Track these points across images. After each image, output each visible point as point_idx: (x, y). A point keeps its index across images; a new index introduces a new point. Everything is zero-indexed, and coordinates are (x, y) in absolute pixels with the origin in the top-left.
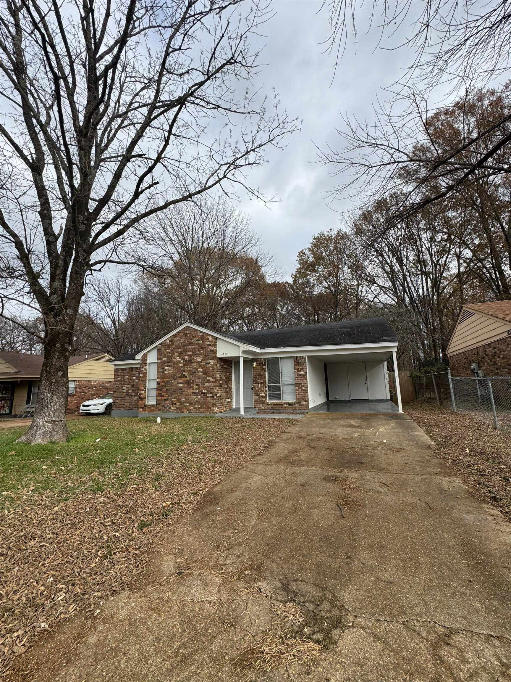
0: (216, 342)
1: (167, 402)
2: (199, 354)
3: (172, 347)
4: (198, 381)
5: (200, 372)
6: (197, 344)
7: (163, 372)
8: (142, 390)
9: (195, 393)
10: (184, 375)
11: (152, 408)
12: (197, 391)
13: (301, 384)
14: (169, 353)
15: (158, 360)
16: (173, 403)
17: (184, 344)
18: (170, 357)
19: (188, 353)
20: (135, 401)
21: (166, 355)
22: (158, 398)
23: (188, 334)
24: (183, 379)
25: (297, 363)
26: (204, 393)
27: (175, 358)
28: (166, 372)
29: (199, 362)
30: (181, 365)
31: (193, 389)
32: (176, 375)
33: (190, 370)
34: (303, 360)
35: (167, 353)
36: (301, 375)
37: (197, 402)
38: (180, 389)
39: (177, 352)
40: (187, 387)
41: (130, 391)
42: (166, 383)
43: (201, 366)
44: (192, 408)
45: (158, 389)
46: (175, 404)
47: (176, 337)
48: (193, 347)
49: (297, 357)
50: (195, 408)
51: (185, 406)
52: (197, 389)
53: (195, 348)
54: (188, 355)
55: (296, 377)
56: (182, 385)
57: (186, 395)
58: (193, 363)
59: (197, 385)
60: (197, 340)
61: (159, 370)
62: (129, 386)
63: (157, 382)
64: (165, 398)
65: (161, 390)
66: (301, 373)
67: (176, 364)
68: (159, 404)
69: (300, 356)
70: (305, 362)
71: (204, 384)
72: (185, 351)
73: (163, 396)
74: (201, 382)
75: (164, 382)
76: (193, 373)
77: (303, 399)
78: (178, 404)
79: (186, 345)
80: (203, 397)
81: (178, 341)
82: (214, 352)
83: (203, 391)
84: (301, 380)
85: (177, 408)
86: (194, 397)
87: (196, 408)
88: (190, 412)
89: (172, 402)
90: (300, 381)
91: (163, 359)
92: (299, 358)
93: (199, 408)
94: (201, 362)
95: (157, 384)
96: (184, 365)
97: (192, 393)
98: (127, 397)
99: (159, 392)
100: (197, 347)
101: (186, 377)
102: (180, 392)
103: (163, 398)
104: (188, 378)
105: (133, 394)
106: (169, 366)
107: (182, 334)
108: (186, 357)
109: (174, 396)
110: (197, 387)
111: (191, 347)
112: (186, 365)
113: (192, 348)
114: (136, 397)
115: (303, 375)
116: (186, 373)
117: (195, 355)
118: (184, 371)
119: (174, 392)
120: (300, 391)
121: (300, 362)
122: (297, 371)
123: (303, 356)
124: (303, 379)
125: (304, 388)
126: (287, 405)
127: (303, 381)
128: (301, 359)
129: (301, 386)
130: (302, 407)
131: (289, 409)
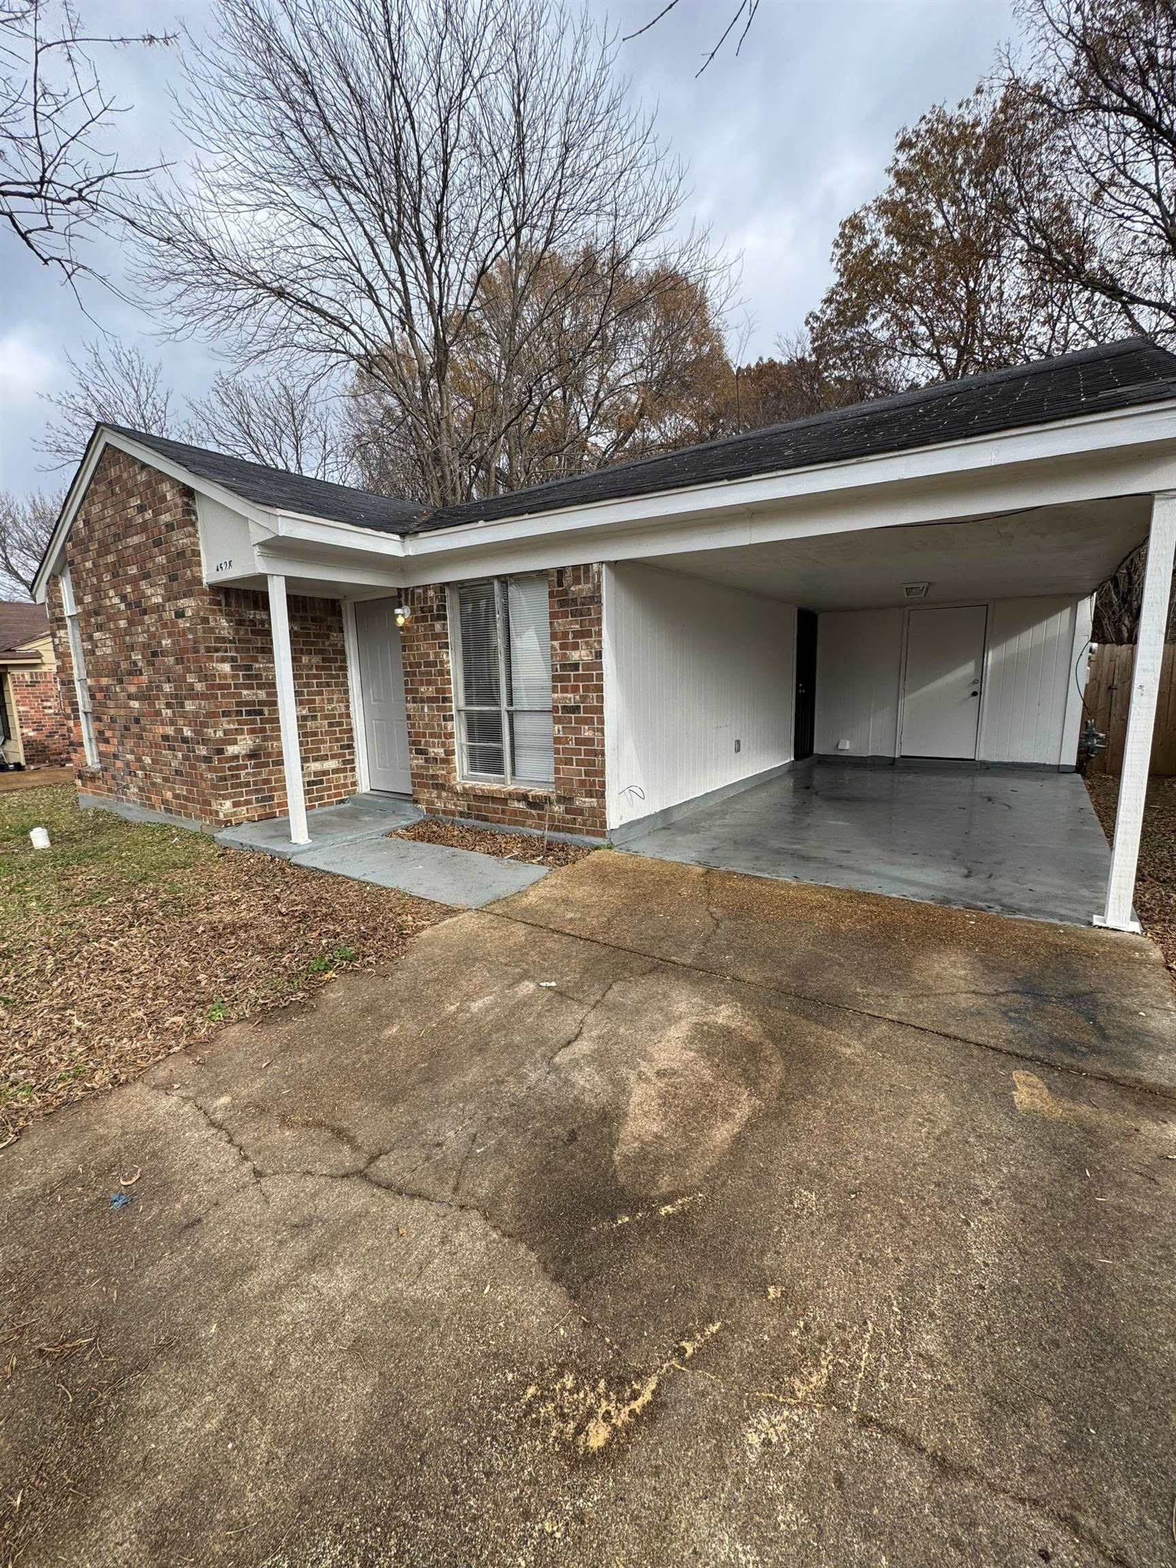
0: (189, 511)
1: (118, 763)
2: (154, 573)
3: (93, 549)
4: (167, 688)
5: (168, 652)
6: (142, 528)
7: (93, 652)
9: (168, 737)
10: (136, 663)
12: (171, 731)
13: (575, 709)
14: (92, 572)
15: (76, 605)
16: (130, 771)
17: (112, 530)
18: (96, 589)
19: (130, 571)
21: (87, 583)
22: (101, 747)
23: (116, 481)
24: (136, 680)
25: (562, 603)
26: (187, 740)
27: (106, 594)
28: (98, 652)
29: (158, 606)
30: (122, 624)
31: (163, 723)
32: (119, 664)
33: (144, 645)
34: (584, 588)
35: (88, 572)
36: (575, 666)
37: (176, 772)
38: (138, 720)
39: (107, 567)
40: (149, 714)
42: (107, 694)
43: (166, 624)
44: (169, 795)
45: (94, 716)
46: (135, 774)
48: (136, 539)
49: (561, 572)
50: (175, 796)
51: (154, 785)
52: (171, 722)
53: (140, 545)
54: (131, 580)
55: (555, 678)
56: (137, 704)
57: (151, 745)
58: (145, 612)
59: (168, 705)
60: (139, 509)
61: (85, 646)
63: (89, 688)
64: (112, 749)
65: (99, 719)
66: (575, 656)
67: (113, 617)
68: (106, 769)
69: (576, 568)
70: (595, 599)
71: (182, 705)
72: (122, 561)
73: (108, 741)
74: (176, 697)
75: (101, 689)
76: (153, 654)
77: (582, 783)
78: (140, 774)
79: (119, 537)
80: (187, 757)
81: (100, 518)
82: (189, 557)
83: (185, 731)
84: (575, 689)
85: (140, 789)
86: (169, 754)
87: (179, 797)
89: (128, 765)
90: (571, 698)
91: (85, 600)
92: (568, 579)
93: (185, 798)
94: (164, 607)
95: (91, 697)
96: (129, 623)
97: (163, 737)
99: (97, 725)
100: (144, 538)
101: (141, 672)
102: (137, 728)
103: (109, 748)
104: (145, 678)
106: (101, 628)
108: (129, 589)
109: (128, 743)
110: (170, 713)
111: (130, 541)
112: (134, 623)
113: (134, 548)
115: (588, 666)
116: (139, 658)
117: (145, 577)
118: (133, 648)
119: (126, 727)
120: (572, 745)
121: (574, 601)
122: (563, 646)
123: (587, 567)
124: (586, 689)
125: (588, 734)
126: (522, 805)
127: (584, 698)
128: (577, 581)
129: (578, 721)
130: (579, 819)
131: (529, 822)
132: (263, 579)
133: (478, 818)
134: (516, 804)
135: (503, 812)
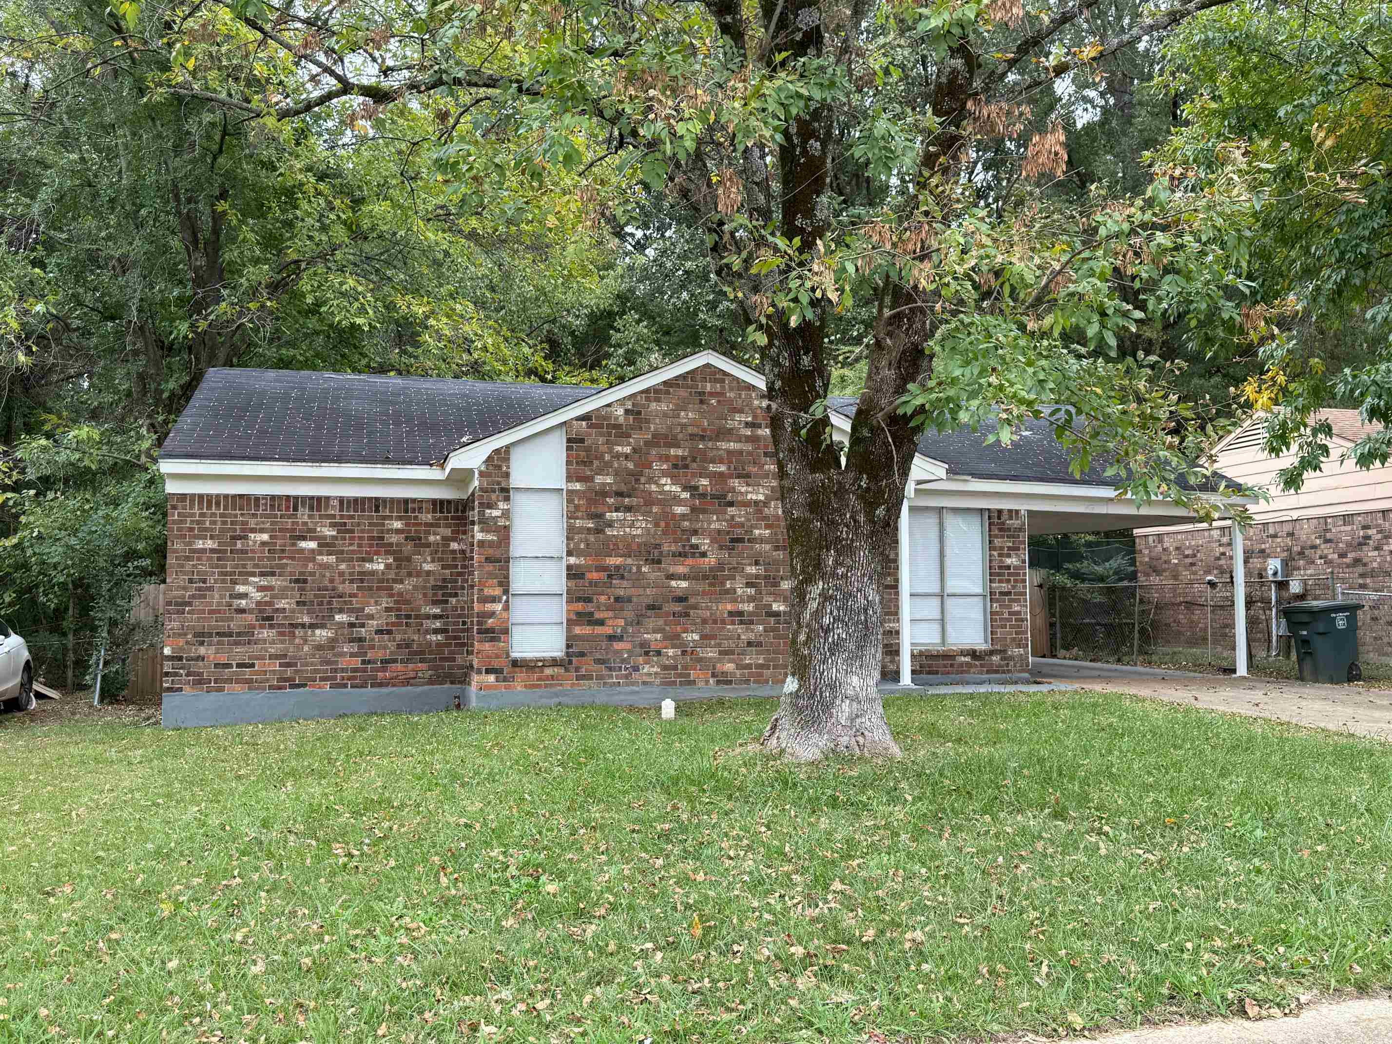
1: (618, 646)
2: (756, 476)
3: (637, 438)
4: (752, 570)
5: (762, 540)
6: (748, 439)
7: (598, 531)
8: (494, 600)
9: (740, 613)
10: (696, 547)
11: (548, 671)
12: (749, 607)
13: (1009, 593)
14: (627, 457)
15: (569, 479)
16: (646, 651)
17: (690, 430)
18: (631, 473)
19: (712, 468)
20: (319, 647)
21: (609, 464)
22: (577, 630)
23: (711, 394)
24: (690, 561)
25: (1000, 530)
26: (777, 614)
27: (651, 480)
28: (609, 532)
29: (756, 503)
30: (679, 510)
31: (735, 601)
32: (658, 546)
33: (719, 532)
34: (1015, 523)
35: (618, 456)
36: (1009, 567)
37: (750, 644)
38: (681, 599)
39: (667, 458)
40: (704, 593)
41: (282, 604)
42: (617, 573)
43: (766, 518)
44: (730, 667)
45: (573, 597)
46: (659, 653)
47: (658, 400)
48: (732, 446)
49: (1000, 512)
50: (739, 667)
51: (700, 660)
52: (751, 599)
53: (741, 452)
54: (713, 476)
55: (994, 574)
56: (684, 584)
57: (704, 621)
58: (731, 504)
59: (748, 585)
60: (747, 424)
61: (578, 523)
62: (273, 581)
63: (569, 568)
64: (607, 630)
65: (588, 600)
66: (1008, 561)
67: (659, 502)
68: (582, 654)
69: (1010, 511)
70: (1022, 529)
71: (776, 585)
72: (699, 458)
73: (601, 623)
74: (766, 577)
75: (604, 569)
76: (733, 540)
77: (1014, 639)
78: (671, 652)
79: (703, 438)
80: (773, 630)
81: (665, 415)
83: (775, 607)
84: (1008, 581)
85: (665, 668)
86: (740, 629)
87: (749, 666)
88: (724, 680)
89: (644, 644)
90: (1005, 587)
91: (599, 479)
92: (1005, 516)
93: (761, 666)
94: (766, 504)
95: (569, 577)
96: (693, 509)
97: (731, 614)
98: (265, 633)
99: (579, 606)
100: (749, 447)
101: (704, 555)
102: (678, 608)
103: (599, 630)
104: (711, 560)
105: (306, 619)
106: (629, 509)
107: (683, 393)
108: (705, 482)
109: (651, 622)
110: (751, 591)
111: (724, 445)
112: (704, 511)
113: (729, 452)
114: (322, 634)
115: (1016, 568)
116: (704, 543)
117: (738, 477)
118: (695, 532)
119: (651, 607)
120: (1006, 616)
121: (1009, 530)
122: (1000, 555)
123: (1017, 512)
124: (1016, 581)
125: (1017, 609)
126: (967, 659)
127: (1014, 587)
128: (1011, 518)
129: (1010, 600)
130: (1012, 663)
131: (972, 670)
133: (929, 673)
134: (963, 659)
135: (952, 665)
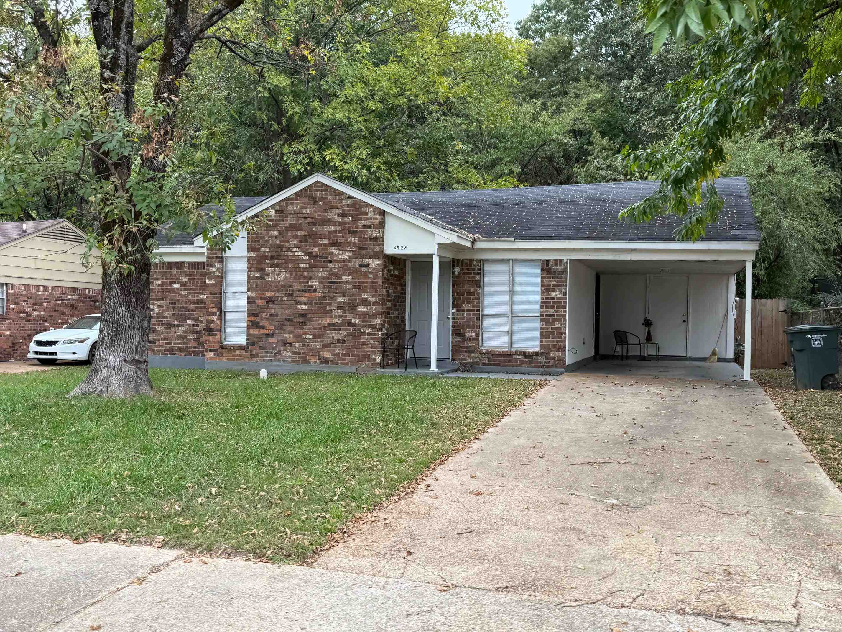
0: (382, 222)
1: (271, 340)
2: (344, 245)
3: (282, 226)
4: (341, 299)
5: (346, 282)
6: (340, 224)
7: (262, 278)
8: (214, 314)
9: (334, 324)
10: (311, 286)
11: (238, 352)
12: (339, 321)
13: (553, 315)
14: (276, 237)
15: (249, 250)
16: (285, 343)
17: (309, 220)
18: (279, 246)
19: (320, 241)
20: (180, 336)
21: (267, 242)
22: (252, 331)
23: (320, 199)
24: (308, 294)
25: (548, 273)
26: (354, 325)
27: (289, 249)
28: (267, 279)
29: (344, 260)
30: (303, 266)
31: (331, 317)
32: (291, 286)
33: (323, 278)
34: (560, 268)
35: (271, 237)
36: (553, 298)
37: (339, 342)
38: (303, 316)
39: (296, 237)
40: (315, 312)
41: (166, 314)
42: (271, 301)
43: (350, 269)
44: (327, 354)
45: (250, 313)
46: (291, 345)
47: (292, 204)
48: (331, 228)
49: (548, 261)
50: (333, 354)
51: (312, 350)
52: (340, 316)
53: (335, 231)
54: (320, 246)
55: (542, 303)
56: (305, 307)
57: (315, 328)
58: (330, 262)
59: (339, 308)
60: (339, 215)
61: (252, 274)
62: (163, 303)
63: (248, 298)
64: (266, 332)
65: (257, 315)
66: (553, 294)
67: (293, 262)
68: (254, 344)
69: (556, 260)
70: (564, 272)
71: (354, 308)
72: (313, 236)
73: (263, 327)
74: (349, 304)
75: (264, 298)
76: (331, 283)
77: (554, 346)
78: (297, 345)
79: (315, 224)
80: (352, 334)
81: (295, 212)
82: (380, 242)
83: (353, 321)
84: (553, 307)
85: (294, 353)
86: (334, 333)
87: (338, 354)
88: (324, 361)
89: (284, 340)
90: (550, 311)
91: (262, 250)
92: (551, 264)
93: (344, 355)
94: (349, 261)
95: (249, 302)
96: (311, 266)
97: (329, 324)
98: (160, 328)
99: (252, 318)
100: (339, 228)
101: (315, 291)
102: (301, 320)
103: (262, 331)
104: (319, 294)
105: (176, 322)
106: (277, 266)
107: (305, 199)
108: (316, 249)
109: (288, 328)
110: (340, 312)
111: (326, 228)
112: (316, 266)
113: (329, 232)
114: (182, 329)
115: (559, 298)
116: (315, 284)
117: (334, 245)
118: (311, 278)
119: (288, 320)
120: (550, 330)
121: (554, 273)
122: (547, 290)
123: (561, 261)
124: (558, 307)
125: (558, 325)
126: (521, 357)
127: (557, 311)
128: (556, 265)
129: (553, 320)
130: (552, 361)
131: (525, 365)
132: (431, 256)
133: (494, 365)
134: (518, 357)
135: (510, 361)
